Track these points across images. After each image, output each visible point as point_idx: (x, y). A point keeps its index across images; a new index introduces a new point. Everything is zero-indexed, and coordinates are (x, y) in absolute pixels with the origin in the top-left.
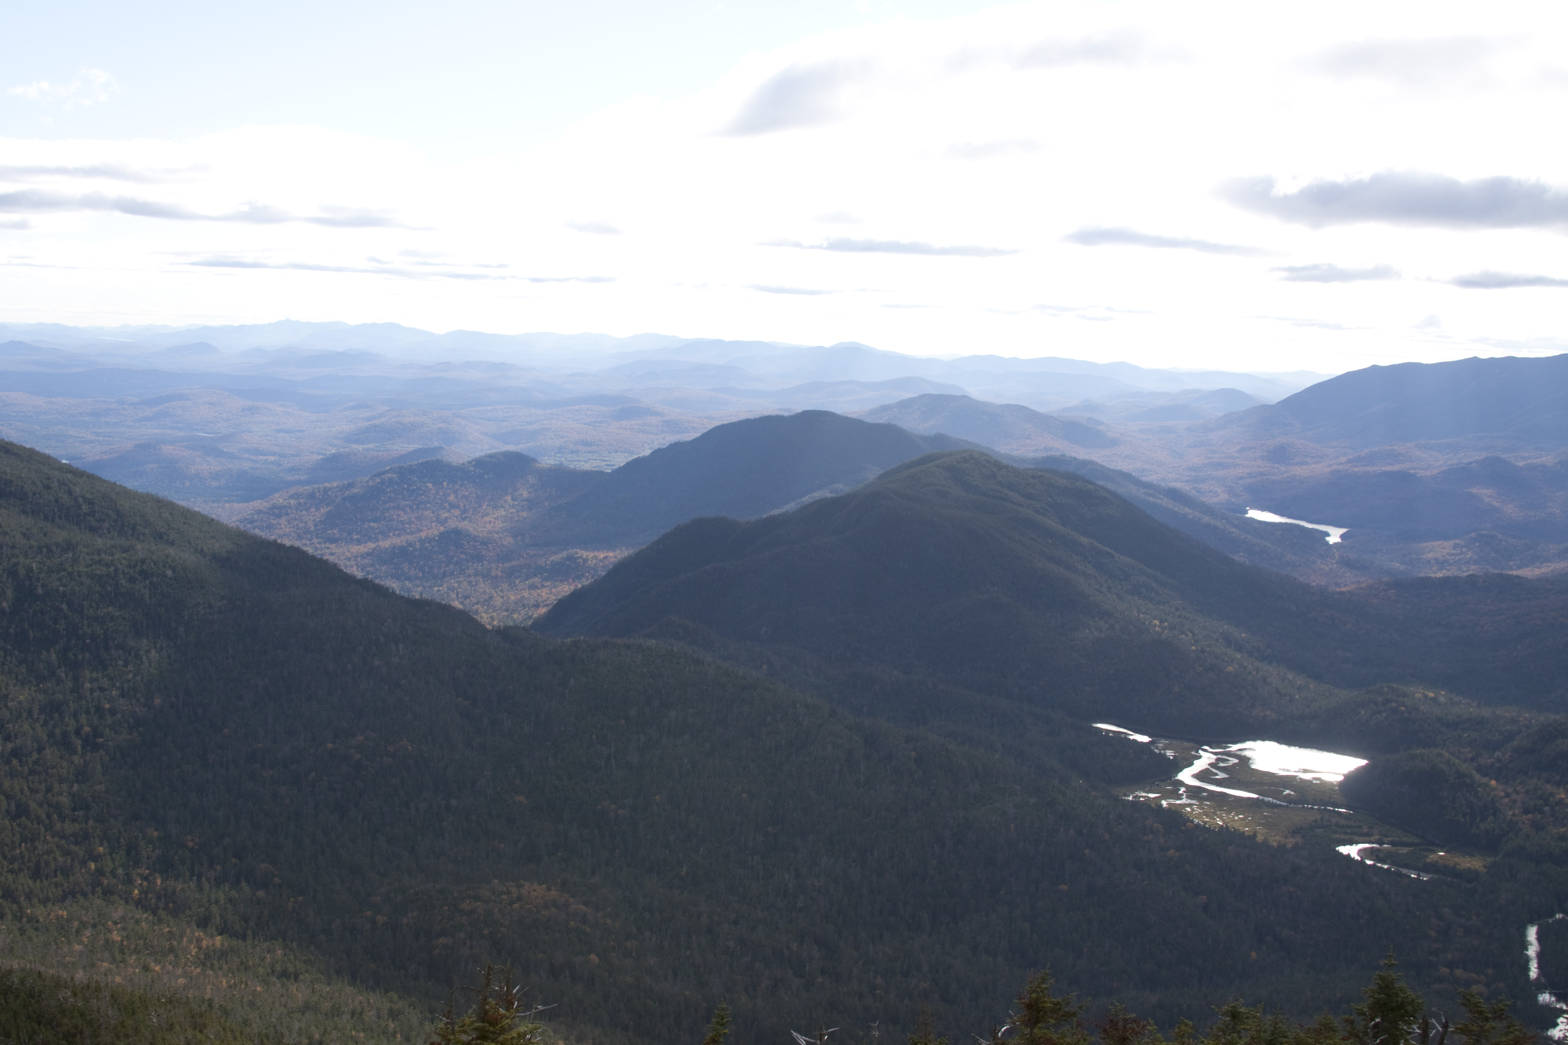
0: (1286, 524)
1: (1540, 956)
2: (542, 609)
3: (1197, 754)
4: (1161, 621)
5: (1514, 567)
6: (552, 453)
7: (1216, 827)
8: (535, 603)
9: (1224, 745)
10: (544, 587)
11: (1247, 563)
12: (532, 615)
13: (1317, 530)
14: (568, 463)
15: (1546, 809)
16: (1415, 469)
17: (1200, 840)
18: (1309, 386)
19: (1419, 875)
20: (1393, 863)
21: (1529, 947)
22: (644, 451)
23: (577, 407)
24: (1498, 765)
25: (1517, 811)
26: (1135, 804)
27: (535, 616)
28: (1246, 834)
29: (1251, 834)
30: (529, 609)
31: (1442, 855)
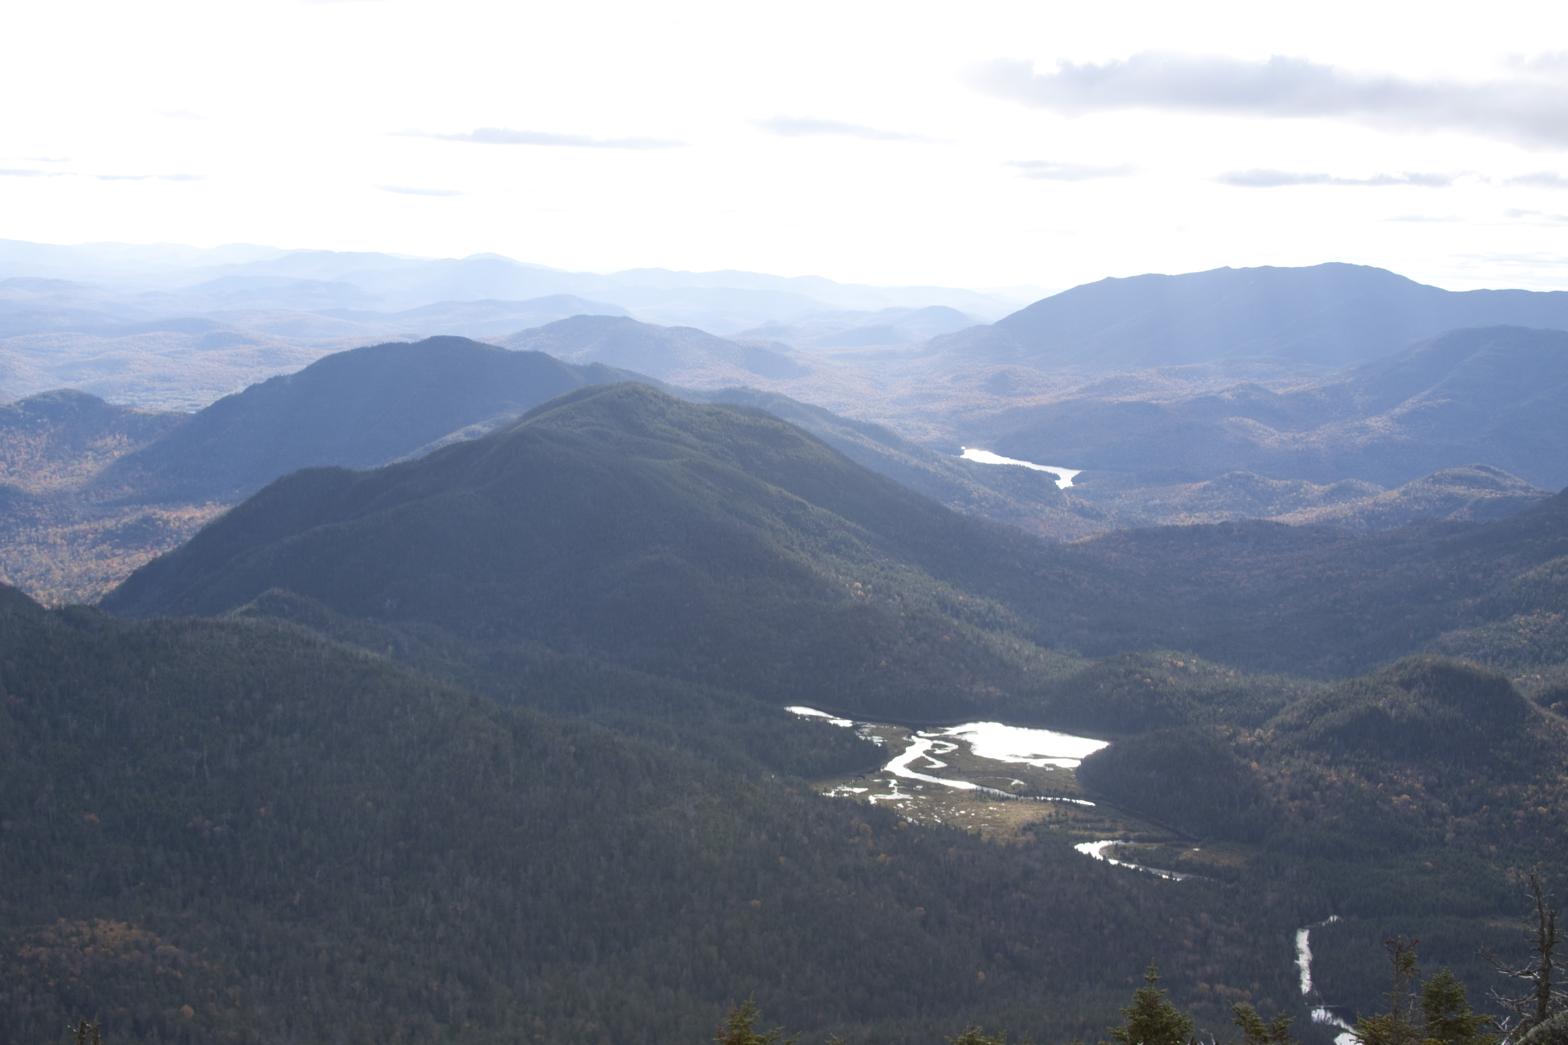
0: (1008, 466)
1: (1313, 965)
2: (114, 583)
3: (910, 740)
4: (864, 584)
5: (1274, 513)
6: (122, 391)
7: (933, 826)
8: (105, 576)
9: (942, 728)
10: (114, 555)
11: (964, 513)
12: (101, 591)
13: (1045, 473)
14: (141, 403)
15: (1316, 794)
16: (1158, 399)
17: (915, 841)
18: (1033, 302)
19: (1171, 876)
20: (1141, 862)
21: (1300, 955)
22: (236, 388)
23: (151, 334)
24: (1259, 744)
25: (1282, 798)
26: (838, 801)
27: (105, 591)
28: (969, 833)
29: (974, 832)
30: (97, 583)
31: (1197, 852)
